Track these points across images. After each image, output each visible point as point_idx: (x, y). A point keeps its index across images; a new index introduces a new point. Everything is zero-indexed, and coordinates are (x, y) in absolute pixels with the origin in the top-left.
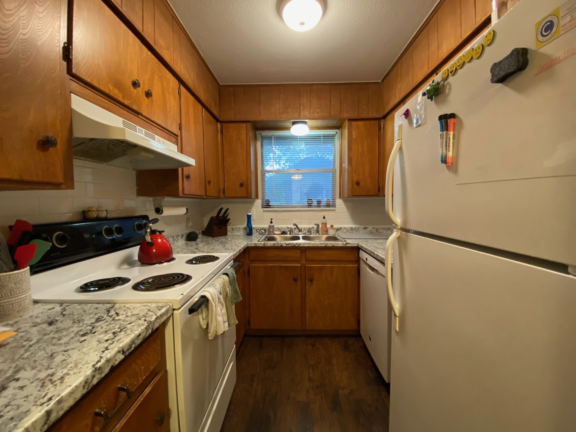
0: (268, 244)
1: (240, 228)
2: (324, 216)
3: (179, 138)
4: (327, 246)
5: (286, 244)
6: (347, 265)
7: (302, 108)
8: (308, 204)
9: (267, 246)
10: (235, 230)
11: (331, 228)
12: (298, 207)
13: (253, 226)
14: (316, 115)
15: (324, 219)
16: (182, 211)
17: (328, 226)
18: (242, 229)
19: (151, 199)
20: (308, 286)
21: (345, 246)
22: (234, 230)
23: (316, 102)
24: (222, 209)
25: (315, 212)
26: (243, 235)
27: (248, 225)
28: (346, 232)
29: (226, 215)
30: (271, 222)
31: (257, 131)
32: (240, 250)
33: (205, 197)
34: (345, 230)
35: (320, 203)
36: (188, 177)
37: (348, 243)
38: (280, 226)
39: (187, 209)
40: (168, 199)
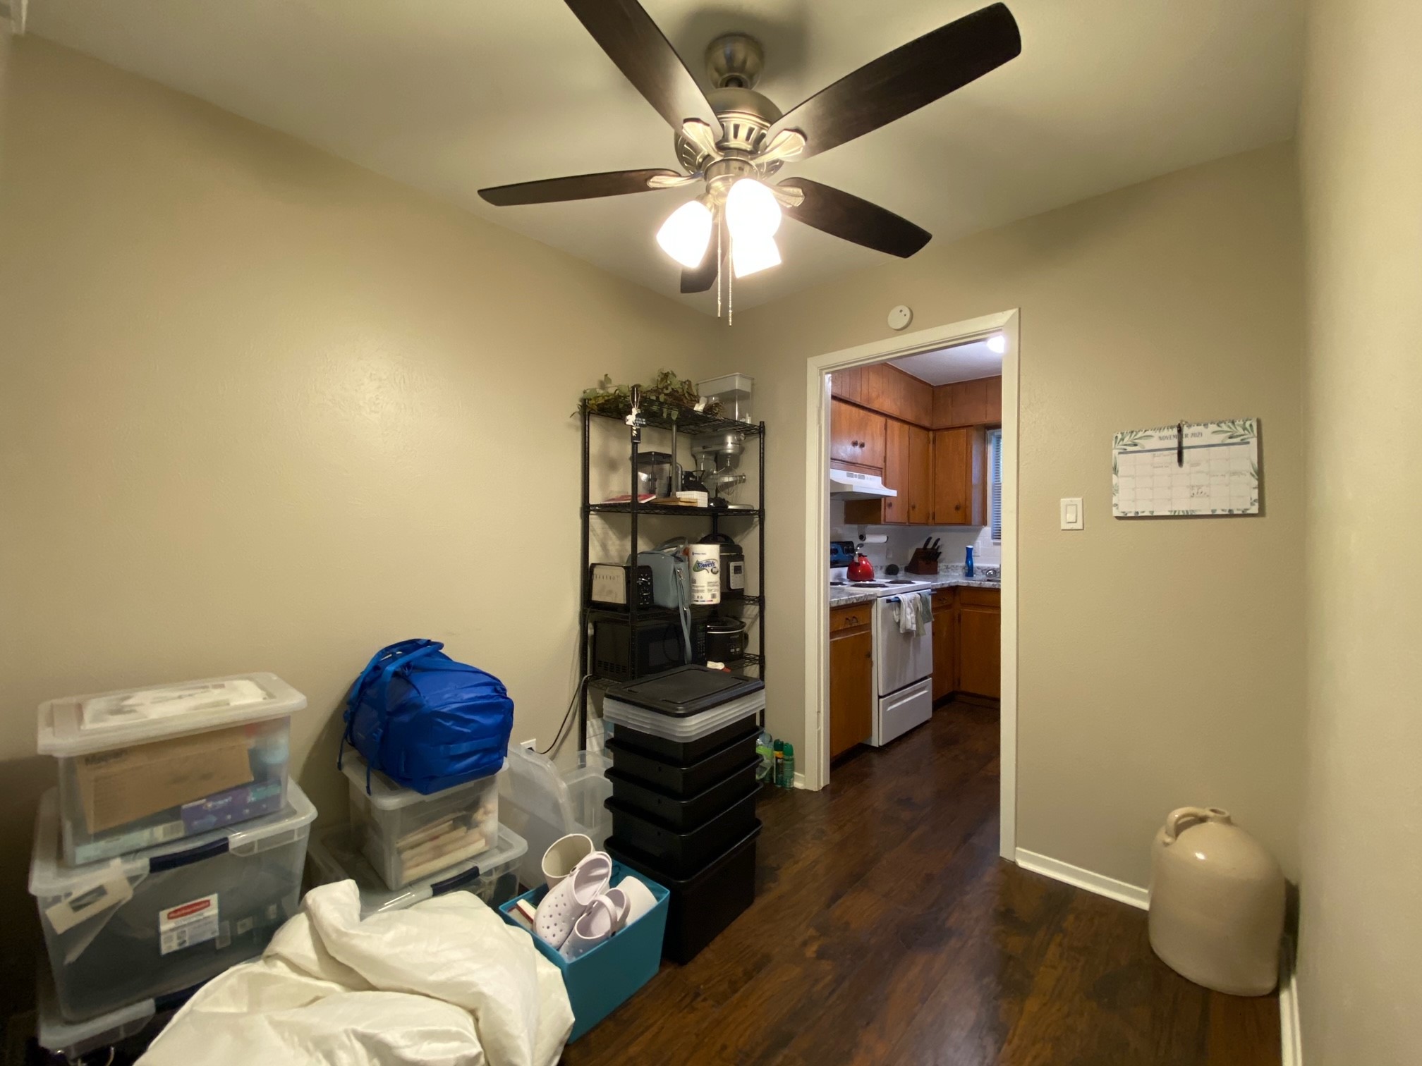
1: (957, 566)
3: (883, 471)
13: (975, 565)
16: (883, 539)
18: (959, 568)
19: (855, 526)
22: (949, 568)
24: (930, 538)
26: (960, 576)
27: (967, 562)
29: (936, 547)
31: (988, 431)
32: (943, 584)
33: (907, 524)
36: (890, 505)
39: (888, 537)
40: (870, 527)
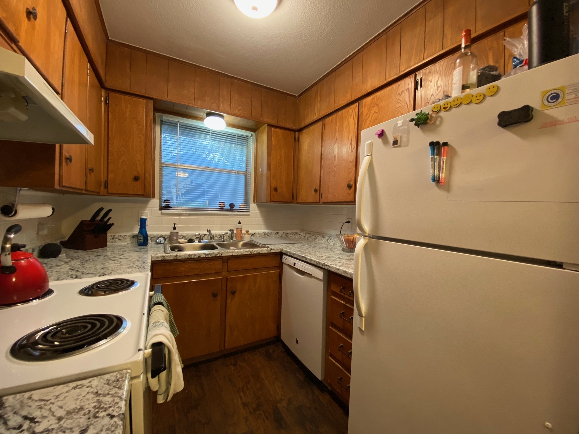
0: (182, 257)
1: (125, 236)
2: (240, 221)
4: (252, 253)
5: (205, 255)
6: (270, 272)
7: (221, 100)
8: (219, 208)
9: (180, 258)
10: (117, 240)
11: (247, 234)
12: (208, 210)
13: (149, 233)
14: (236, 111)
15: (240, 225)
16: (46, 212)
17: (244, 231)
18: (128, 238)
20: (229, 301)
21: (269, 252)
22: (116, 238)
23: (237, 98)
24: (101, 209)
25: (228, 216)
26: (129, 245)
27: (140, 232)
28: (259, 237)
29: (106, 219)
30: (175, 228)
31: (156, 112)
33: (84, 192)
34: (259, 235)
35: (234, 207)
36: (69, 160)
37: (272, 249)
38: (185, 233)
39: (53, 209)
40: (25, 192)
